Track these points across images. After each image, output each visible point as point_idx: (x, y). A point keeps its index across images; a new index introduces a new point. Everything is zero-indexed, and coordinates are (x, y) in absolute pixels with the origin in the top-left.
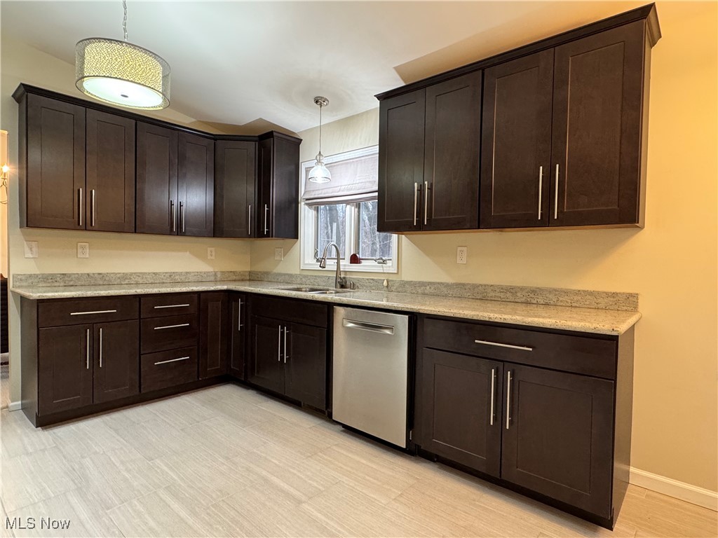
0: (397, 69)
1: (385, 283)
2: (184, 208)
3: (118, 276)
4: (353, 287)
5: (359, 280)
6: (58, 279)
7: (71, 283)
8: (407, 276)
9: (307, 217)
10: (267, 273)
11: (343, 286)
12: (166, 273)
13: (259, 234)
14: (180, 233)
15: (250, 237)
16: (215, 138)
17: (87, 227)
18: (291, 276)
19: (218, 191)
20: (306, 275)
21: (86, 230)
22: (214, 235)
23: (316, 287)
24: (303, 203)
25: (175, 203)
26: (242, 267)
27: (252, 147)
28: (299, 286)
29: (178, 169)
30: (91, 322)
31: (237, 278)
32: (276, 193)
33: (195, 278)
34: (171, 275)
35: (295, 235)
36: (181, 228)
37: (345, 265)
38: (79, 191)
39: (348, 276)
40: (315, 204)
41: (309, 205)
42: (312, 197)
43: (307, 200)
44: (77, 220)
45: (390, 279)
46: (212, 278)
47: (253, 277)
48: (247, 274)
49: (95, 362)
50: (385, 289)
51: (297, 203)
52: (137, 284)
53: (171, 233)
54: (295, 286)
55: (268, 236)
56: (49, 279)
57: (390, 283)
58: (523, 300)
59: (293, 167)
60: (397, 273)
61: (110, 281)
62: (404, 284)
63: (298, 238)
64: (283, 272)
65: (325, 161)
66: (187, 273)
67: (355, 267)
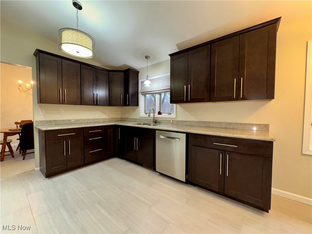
0: (177, 45)
1: (171, 122)
2: (98, 96)
3: (75, 120)
4: (160, 123)
5: (161, 120)
6: (52, 122)
7: (58, 123)
8: (179, 119)
9: (141, 98)
10: (127, 118)
11: (155, 123)
12: (92, 119)
13: (125, 104)
14: (97, 105)
15: (122, 106)
16: (109, 71)
17: (63, 103)
18: (136, 119)
19: (110, 90)
20: (141, 119)
21: (63, 104)
22: (109, 106)
23: (146, 123)
24: (140, 94)
25: (95, 94)
26: (118, 116)
27: (122, 74)
28: (140, 123)
29: (96, 83)
30: (66, 138)
31: (117, 120)
32: (131, 90)
33: (102, 121)
34: (94, 119)
35: (137, 105)
36: (97, 103)
37: (156, 115)
38: (60, 89)
39: (157, 119)
40: (144, 94)
41: (142, 94)
42: (144, 91)
43: (142, 92)
44: (59, 100)
45: (173, 120)
46: (108, 121)
47: (122, 120)
48: (120, 119)
49: (68, 152)
50: (171, 123)
51: (138, 94)
52: (82, 123)
53: (94, 105)
54: (139, 123)
55: (128, 105)
56: (49, 122)
57: (173, 121)
58: (224, 127)
59: (136, 81)
60: (176, 118)
61: (72, 122)
62: (179, 121)
63: (138, 106)
64: (133, 118)
65: (149, 78)
66: (99, 119)
67: (160, 116)
